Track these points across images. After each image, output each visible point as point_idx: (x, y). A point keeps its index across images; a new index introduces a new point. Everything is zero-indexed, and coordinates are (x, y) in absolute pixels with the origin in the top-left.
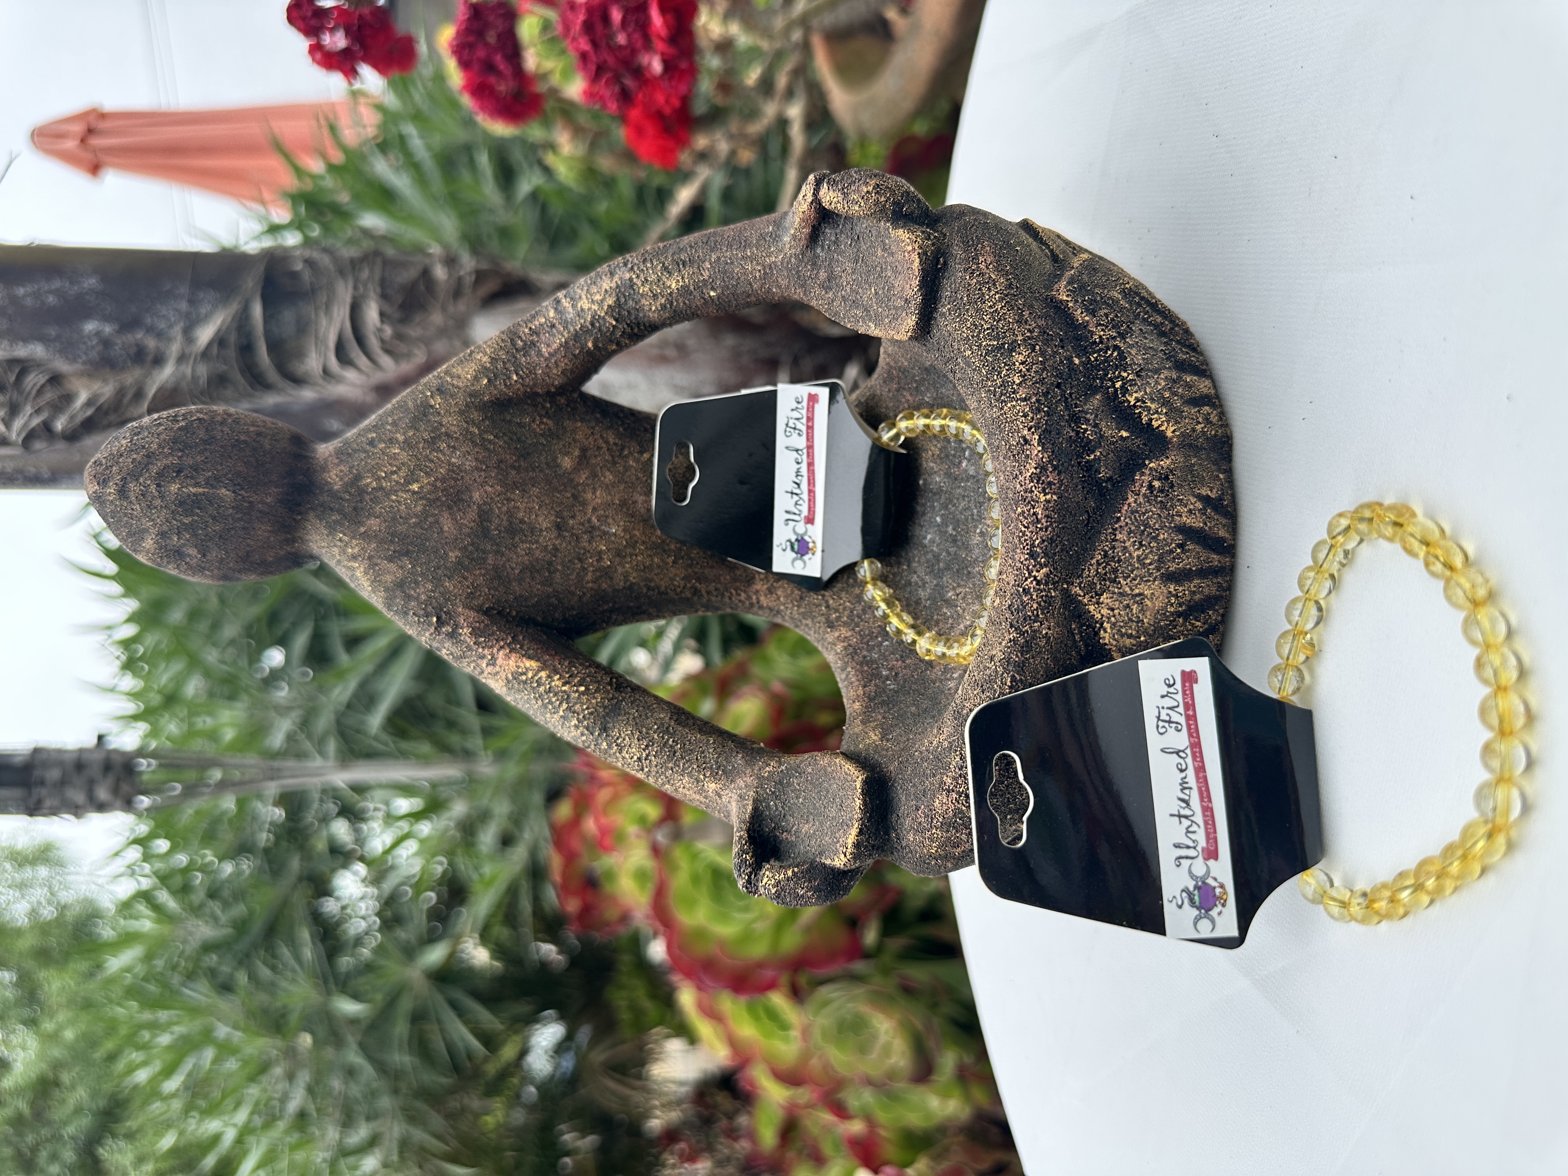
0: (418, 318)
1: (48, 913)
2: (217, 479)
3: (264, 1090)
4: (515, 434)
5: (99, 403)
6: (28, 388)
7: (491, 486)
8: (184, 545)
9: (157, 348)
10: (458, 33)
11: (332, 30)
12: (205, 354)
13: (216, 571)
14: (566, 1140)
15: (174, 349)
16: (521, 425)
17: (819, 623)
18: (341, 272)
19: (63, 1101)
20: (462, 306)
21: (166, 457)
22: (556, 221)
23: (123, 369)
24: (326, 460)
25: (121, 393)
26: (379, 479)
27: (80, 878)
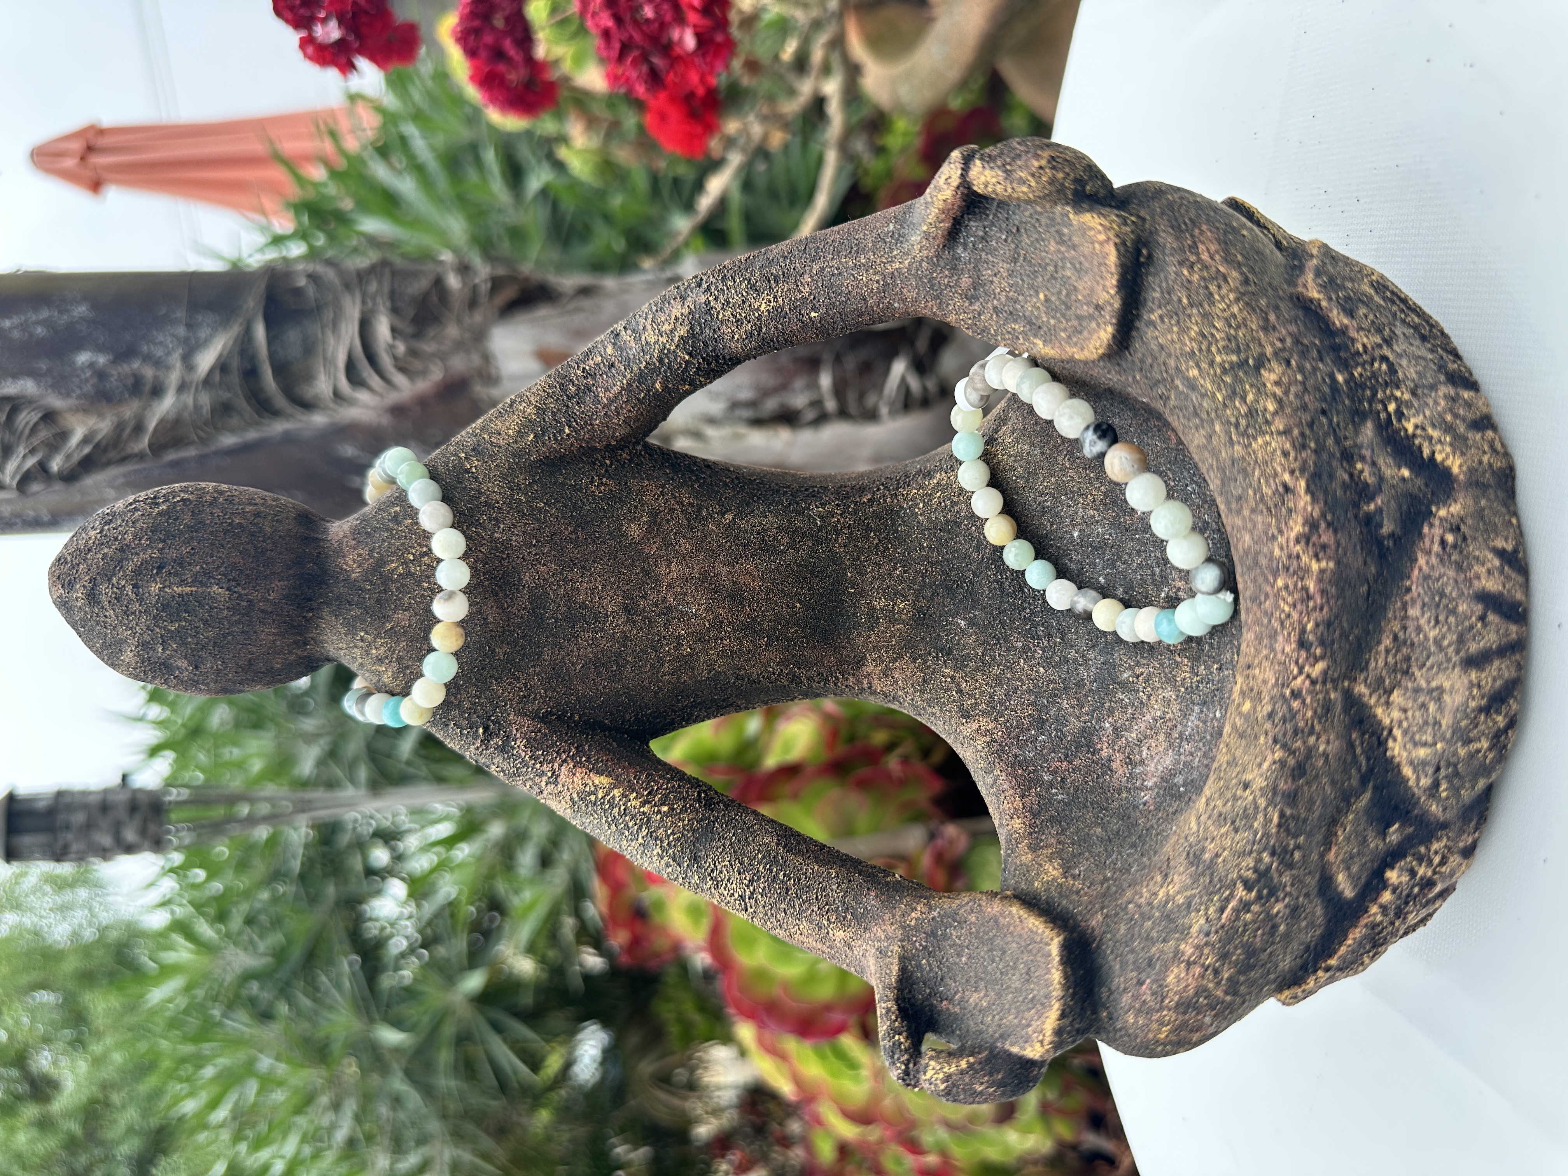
0: (432, 332)
1: (89, 934)
2: (208, 574)
3: (312, 1121)
4: (570, 499)
5: (96, 440)
6: (21, 428)
7: (544, 565)
8: (171, 657)
9: (156, 377)
10: (462, 19)
11: (324, 21)
12: (207, 382)
13: (212, 684)
14: (619, 1154)
15: (174, 378)
16: (576, 489)
17: (950, 712)
18: (348, 286)
19: (115, 1121)
20: (478, 318)
21: (144, 550)
22: (569, 218)
23: (120, 401)
24: (340, 542)
25: (119, 427)
26: (406, 563)
27: (120, 899)
